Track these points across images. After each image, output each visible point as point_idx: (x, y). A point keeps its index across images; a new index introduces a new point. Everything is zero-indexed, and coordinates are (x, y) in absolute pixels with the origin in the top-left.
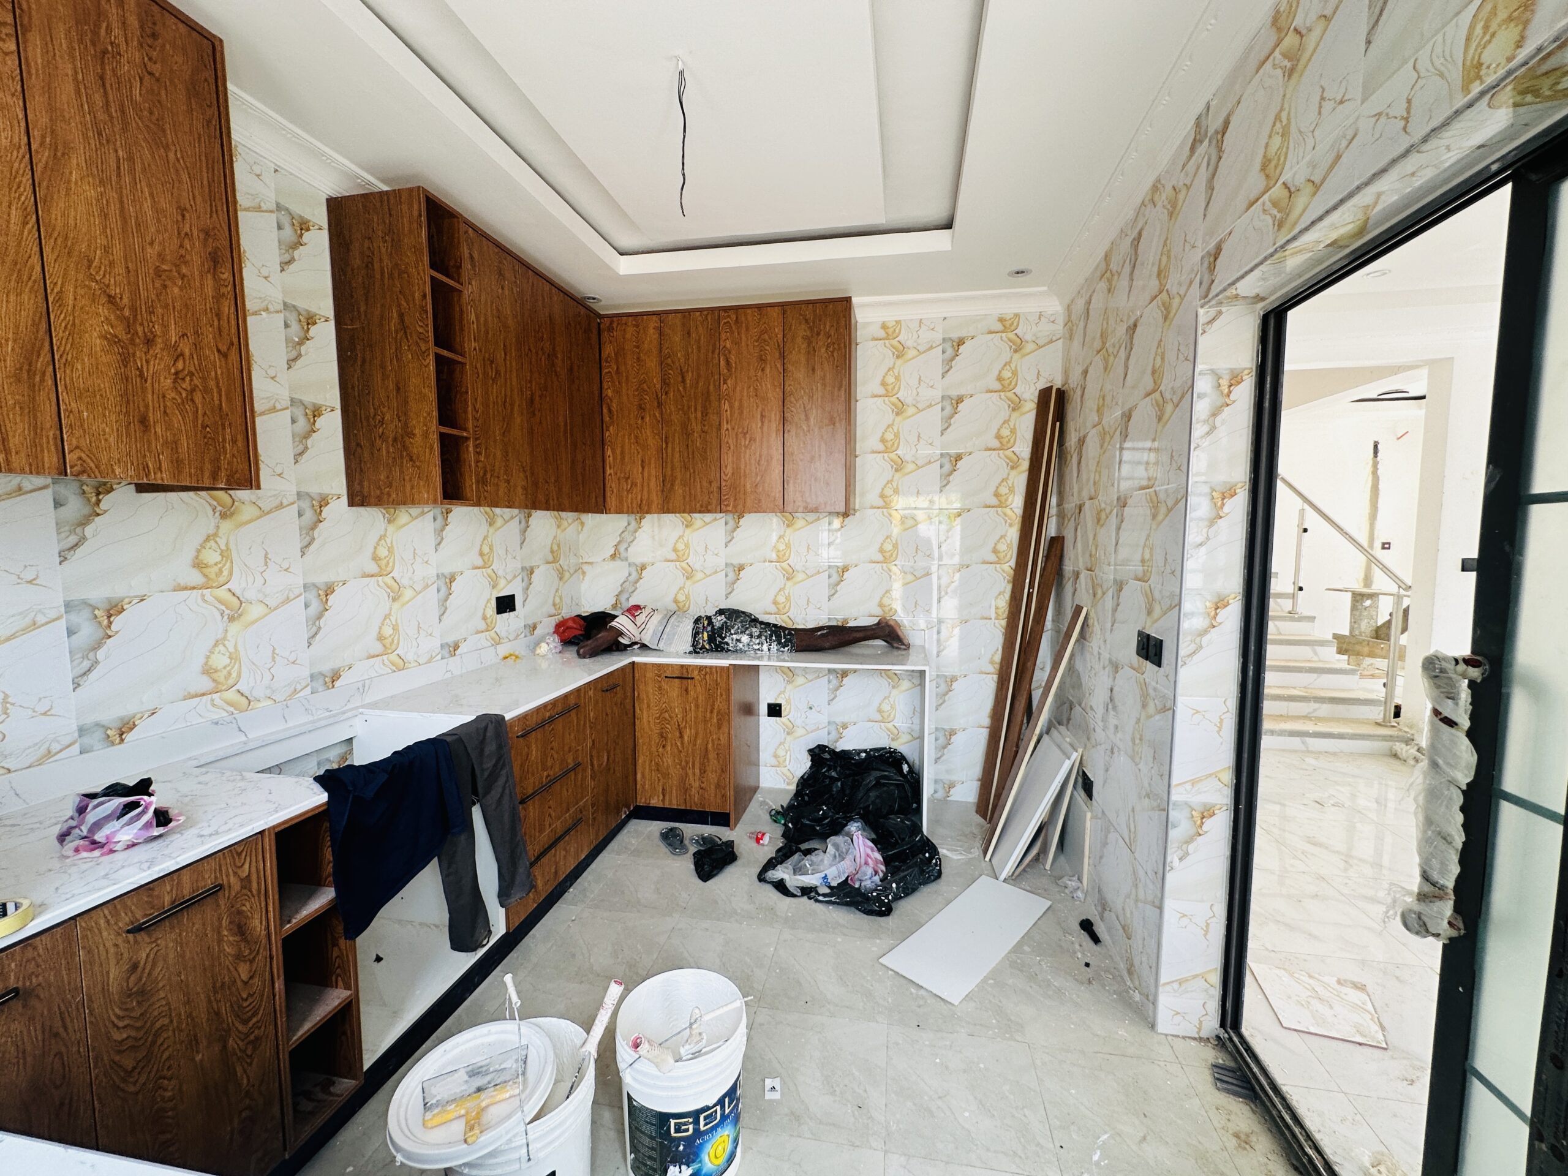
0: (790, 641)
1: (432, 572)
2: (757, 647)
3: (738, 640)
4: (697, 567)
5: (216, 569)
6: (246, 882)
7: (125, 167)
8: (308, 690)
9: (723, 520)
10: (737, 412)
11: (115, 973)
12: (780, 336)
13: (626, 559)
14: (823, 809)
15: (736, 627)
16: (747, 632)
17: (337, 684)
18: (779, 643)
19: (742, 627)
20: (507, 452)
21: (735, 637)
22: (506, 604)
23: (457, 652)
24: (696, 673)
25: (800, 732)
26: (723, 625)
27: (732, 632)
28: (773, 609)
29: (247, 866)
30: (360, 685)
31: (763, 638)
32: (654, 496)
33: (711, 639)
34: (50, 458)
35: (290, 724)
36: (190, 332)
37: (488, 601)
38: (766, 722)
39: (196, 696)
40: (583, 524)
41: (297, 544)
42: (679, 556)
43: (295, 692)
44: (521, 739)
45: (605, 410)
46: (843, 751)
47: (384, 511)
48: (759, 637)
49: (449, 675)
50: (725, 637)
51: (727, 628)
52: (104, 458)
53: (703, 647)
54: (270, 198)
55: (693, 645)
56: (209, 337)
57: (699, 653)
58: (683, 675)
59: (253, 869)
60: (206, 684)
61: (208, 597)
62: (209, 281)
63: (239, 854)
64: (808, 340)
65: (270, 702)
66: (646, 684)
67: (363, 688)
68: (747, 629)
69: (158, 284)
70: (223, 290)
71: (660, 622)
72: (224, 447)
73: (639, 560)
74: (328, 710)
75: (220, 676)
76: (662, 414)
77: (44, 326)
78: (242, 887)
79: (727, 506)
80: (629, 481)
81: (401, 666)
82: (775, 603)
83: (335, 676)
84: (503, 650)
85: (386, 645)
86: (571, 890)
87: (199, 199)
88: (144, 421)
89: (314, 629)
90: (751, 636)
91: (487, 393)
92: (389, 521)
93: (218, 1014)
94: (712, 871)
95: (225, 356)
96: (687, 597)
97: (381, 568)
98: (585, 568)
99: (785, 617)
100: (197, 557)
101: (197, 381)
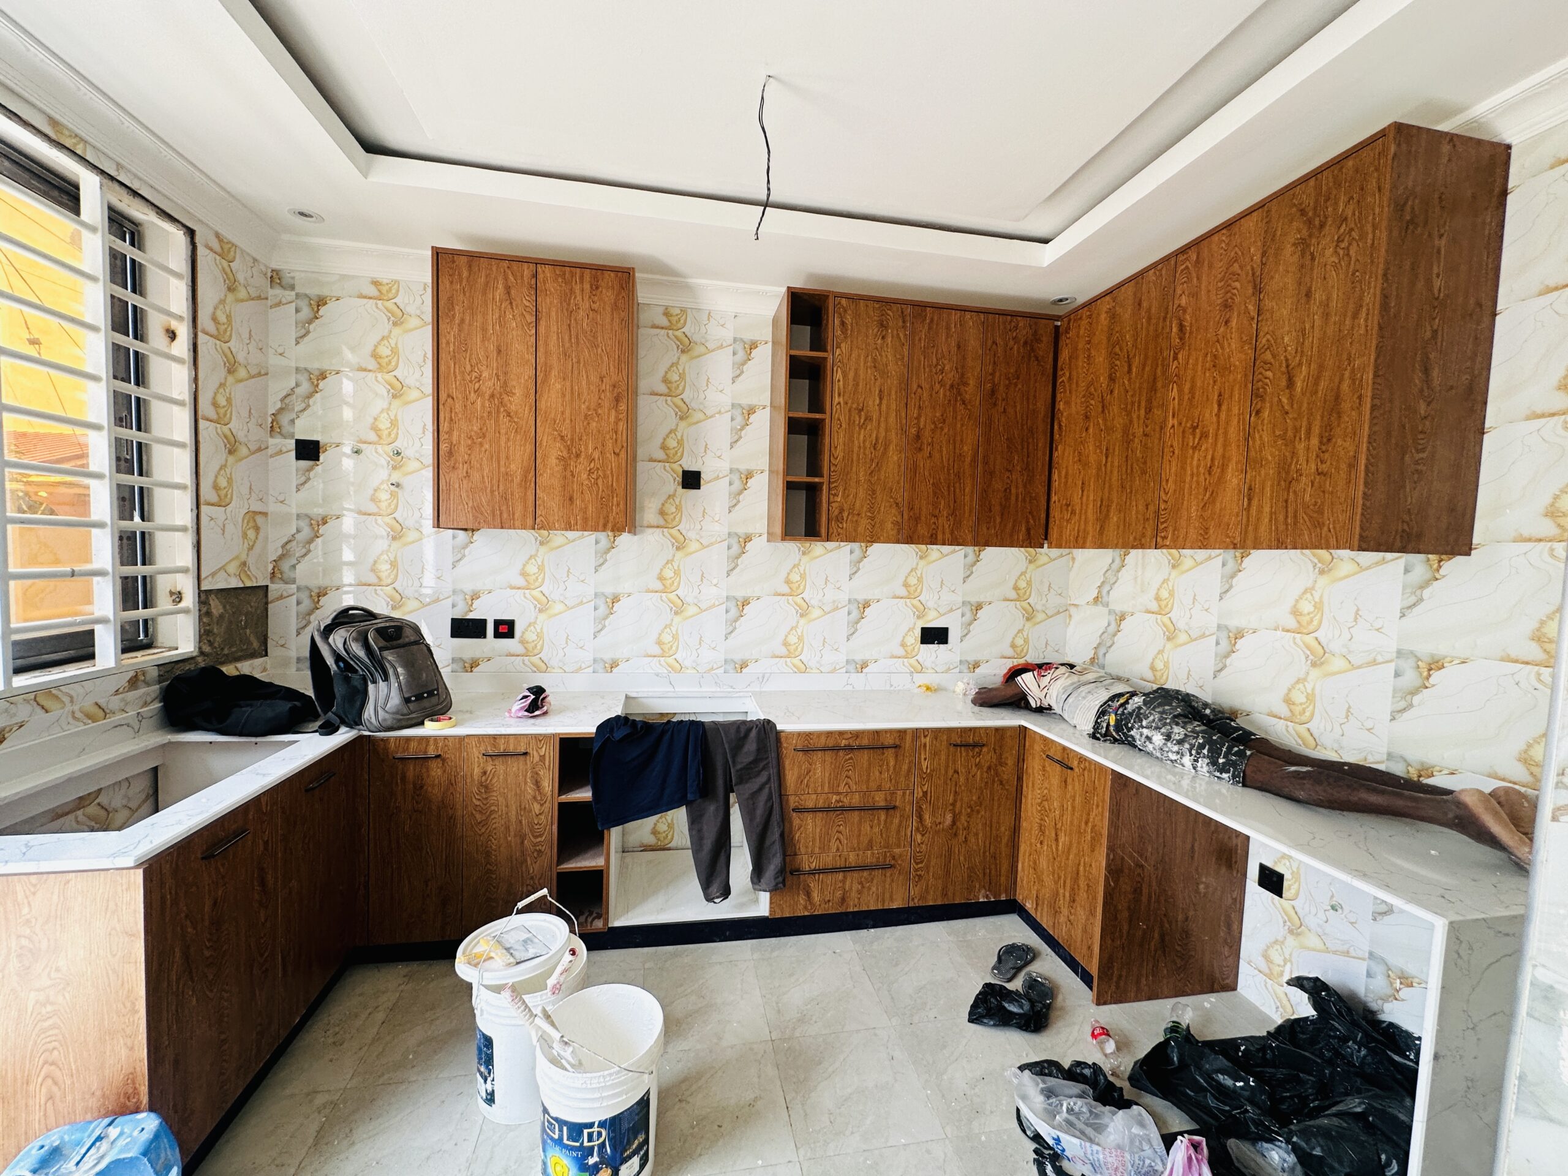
0: (1234, 764)
1: (844, 597)
2: (1173, 757)
3: (1148, 738)
4: (1181, 625)
6: (542, 758)
7: (575, 366)
8: (722, 670)
9: (1220, 560)
10: (1186, 397)
11: (477, 771)
12: (1257, 258)
13: (1107, 605)
15: (1151, 718)
16: (1163, 730)
17: (744, 670)
18: (1214, 762)
19: (1160, 720)
21: (1145, 731)
22: (934, 636)
23: (865, 670)
24: (1076, 763)
25: (1313, 941)
26: (1134, 711)
27: (1144, 723)
28: (1284, 710)
29: (544, 749)
30: (760, 676)
31: (1187, 746)
33: (1118, 727)
34: (530, 521)
35: (703, 689)
36: (599, 446)
37: (911, 629)
38: (1255, 894)
39: (651, 656)
40: (1073, 559)
42: (1161, 608)
43: (712, 669)
44: (801, 754)
45: (1056, 427)
47: (800, 546)
48: (1180, 742)
49: (849, 688)
50: (1131, 729)
51: (1138, 716)
52: (551, 519)
53: (1107, 733)
54: (727, 334)
55: (1094, 728)
56: (609, 445)
57: (1098, 739)
58: (1065, 761)
59: (547, 754)
60: (657, 650)
61: (664, 598)
62: (613, 412)
63: (540, 741)
65: (695, 671)
66: (1033, 758)
67: (763, 678)
68: (1165, 724)
69: (585, 423)
70: (621, 416)
73: (1118, 608)
74: (732, 687)
75: (666, 647)
78: (540, 760)
81: (804, 669)
82: (1288, 701)
83: (744, 665)
85: (789, 651)
87: (612, 368)
88: (571, 499)
89: (731, 628)
90: (1168, 737)
91: (851, 440)
92: (804, 553)
95: (618, 455)
96: (1166, 665)
97: (792, 590)
98: (1072, 610)
99: (1302, 729)
101: (600, 473)
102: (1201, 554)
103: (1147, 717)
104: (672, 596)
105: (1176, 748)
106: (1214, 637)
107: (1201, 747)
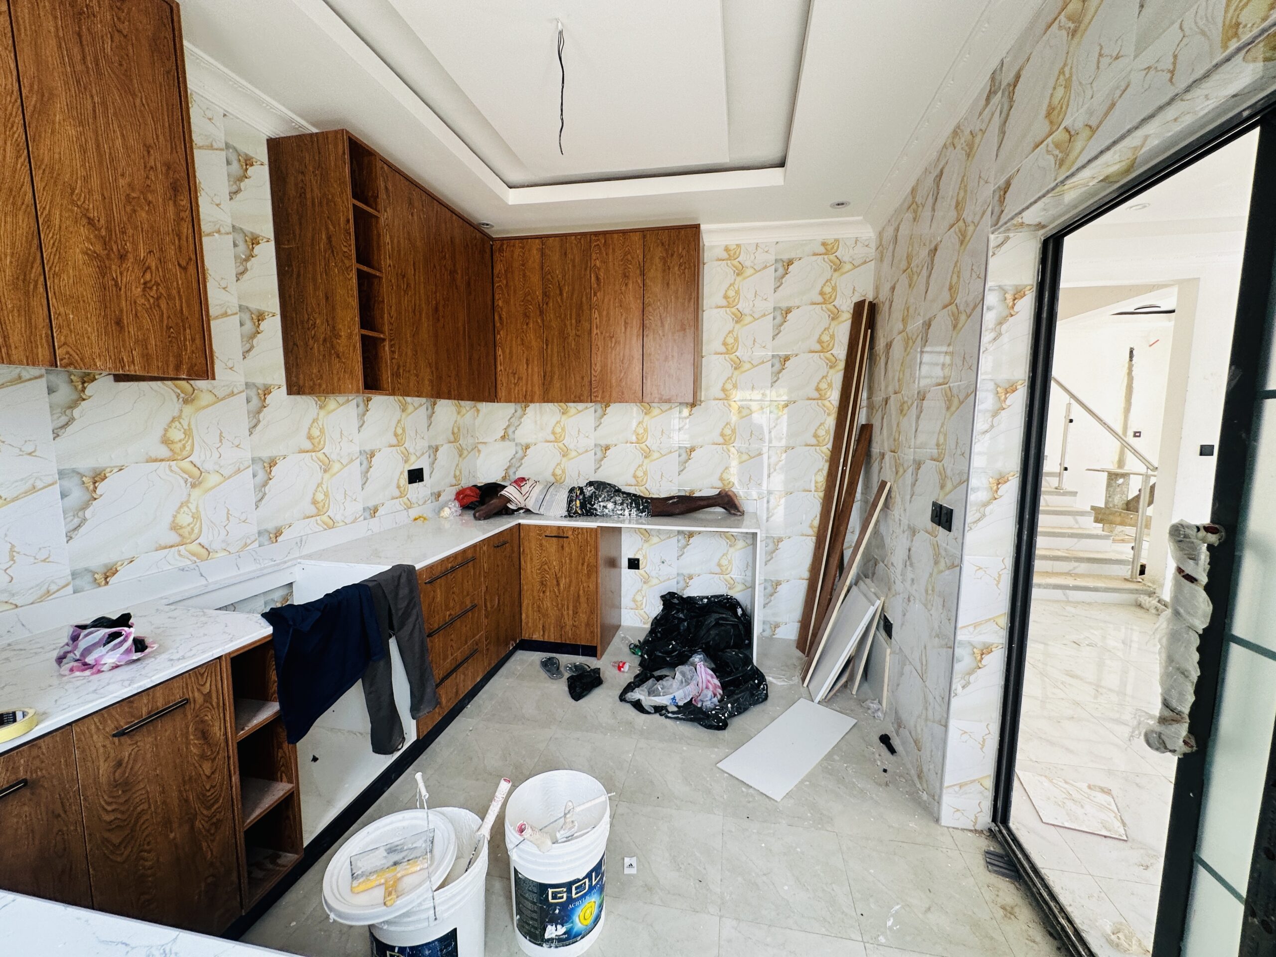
0: (647, 507)
1: (356, 449)
2: (619, 512)
3: (605, 507)
4: (571, 446)
5: (180, 445)
6: (208, 697)
7: (99, 110)
8: (256, 544)
9: (593, 409)
10: (605, 319)
11: (104, 768)
12: (641, 257)
13: (514, 440)
14: (672, 644)
15: (603, 496)
16: (612, 500)
17: (279, 539)
18: (638, 509)
19: (608, 496)
20: (416, 352)
21: (602, 504)
22: (416, 476)
23: (376, 515)
24: (570, 533)
25: (654, 581)
26: (592, 495)
27: (600, 500)
28: (633, 481)
29: (208, 684)
30: (298, 540)
31: (625, 505)
32: (536, 389)
33: (583, 506)
34: (43, 352)
35: (242, 571)
36: (156, 249)
37: (402, 473)
38: (627, 573)
39: (165, 548)
40: (478, 411)
41: (245, 424)
42: (557, 438)
43: (246, 545)
44: (428, 585)
45: (497, 318)
46: (689, 597)
47: (316, 399)
48: (622, 504)
49: (370, 532)
50: (594, 504)
51: (595, 496)
52: (87, 352)
53: (576, 512)
54: (220, 138)
55: (568, 511)
56: (171, 252)
57: (572, 517)
58: (560, 535)
59: (214, 688)
60: (173, 538)
61: (174, 468)
62: (171, 209)
63: (202, 675)
64: (664, 260)
65: (226, 553)
66: (530, 542)
67: (301, 542)
68: (612, 498)
69: (128, 209)
70: (182, 214)
71: (541, 491)
72: (185, 345)
73: (524, 441)
74: (272, 560)
75: (185, 532)
76: (543, 320)
77: (36, 241)
78: (205, 701)
79: (596, 396)
80: (516, 376)
81: (331, 525)
82: (635, 476)
83: (278, 533)
84: (414, 513)
85: (319, 508)
86: (469, 706)
87: (161, 138)
88: (119, 323)
89: (261, 495)
90: (615, 503)
91: (400, 303)
92: (321, 407)
93: (187, 801)
94: (583, 693)
95: (184, 269)
96: (563, 471)
97: (314, 445)
98: (480, 447)
99: (642, 488)
100: (165, 435)
101: (162, 290)
102: (581, 406)
103: (600, 496)
104: (185, 464)
105: (620, 508)
106: (593, 451)
107: (631, 503)
